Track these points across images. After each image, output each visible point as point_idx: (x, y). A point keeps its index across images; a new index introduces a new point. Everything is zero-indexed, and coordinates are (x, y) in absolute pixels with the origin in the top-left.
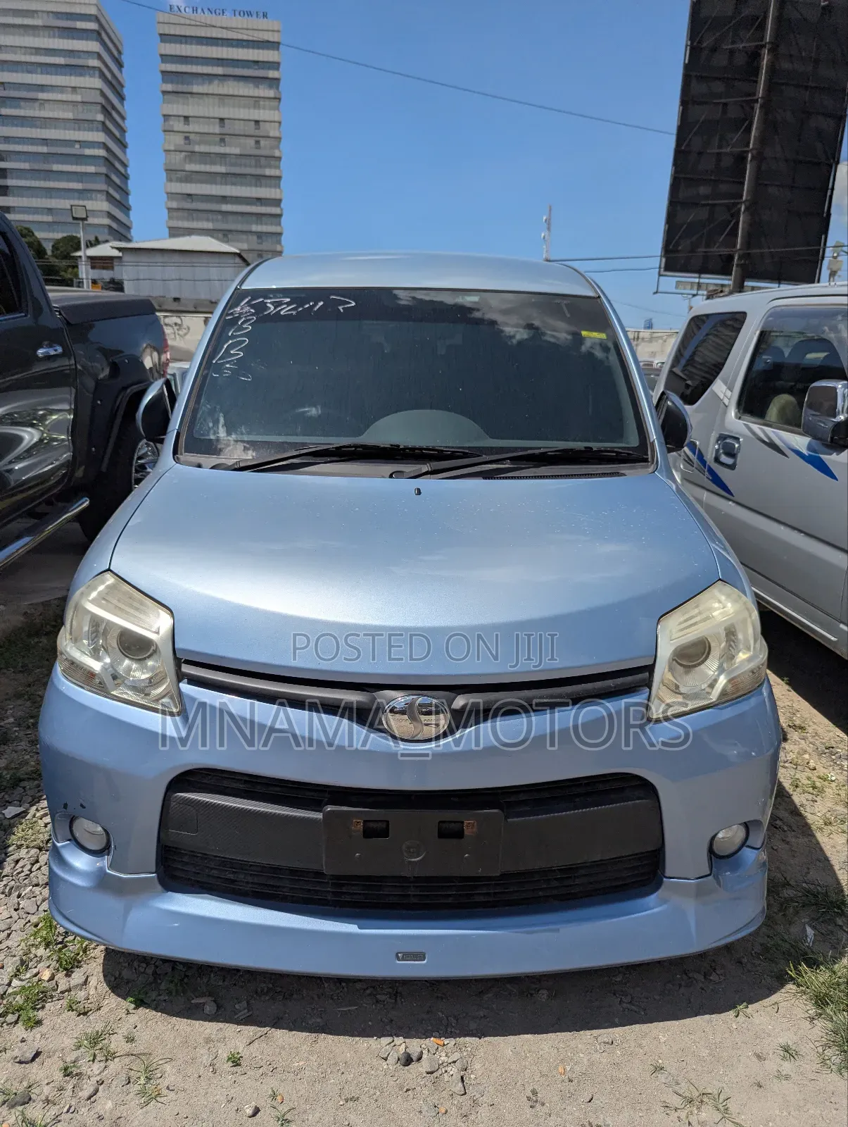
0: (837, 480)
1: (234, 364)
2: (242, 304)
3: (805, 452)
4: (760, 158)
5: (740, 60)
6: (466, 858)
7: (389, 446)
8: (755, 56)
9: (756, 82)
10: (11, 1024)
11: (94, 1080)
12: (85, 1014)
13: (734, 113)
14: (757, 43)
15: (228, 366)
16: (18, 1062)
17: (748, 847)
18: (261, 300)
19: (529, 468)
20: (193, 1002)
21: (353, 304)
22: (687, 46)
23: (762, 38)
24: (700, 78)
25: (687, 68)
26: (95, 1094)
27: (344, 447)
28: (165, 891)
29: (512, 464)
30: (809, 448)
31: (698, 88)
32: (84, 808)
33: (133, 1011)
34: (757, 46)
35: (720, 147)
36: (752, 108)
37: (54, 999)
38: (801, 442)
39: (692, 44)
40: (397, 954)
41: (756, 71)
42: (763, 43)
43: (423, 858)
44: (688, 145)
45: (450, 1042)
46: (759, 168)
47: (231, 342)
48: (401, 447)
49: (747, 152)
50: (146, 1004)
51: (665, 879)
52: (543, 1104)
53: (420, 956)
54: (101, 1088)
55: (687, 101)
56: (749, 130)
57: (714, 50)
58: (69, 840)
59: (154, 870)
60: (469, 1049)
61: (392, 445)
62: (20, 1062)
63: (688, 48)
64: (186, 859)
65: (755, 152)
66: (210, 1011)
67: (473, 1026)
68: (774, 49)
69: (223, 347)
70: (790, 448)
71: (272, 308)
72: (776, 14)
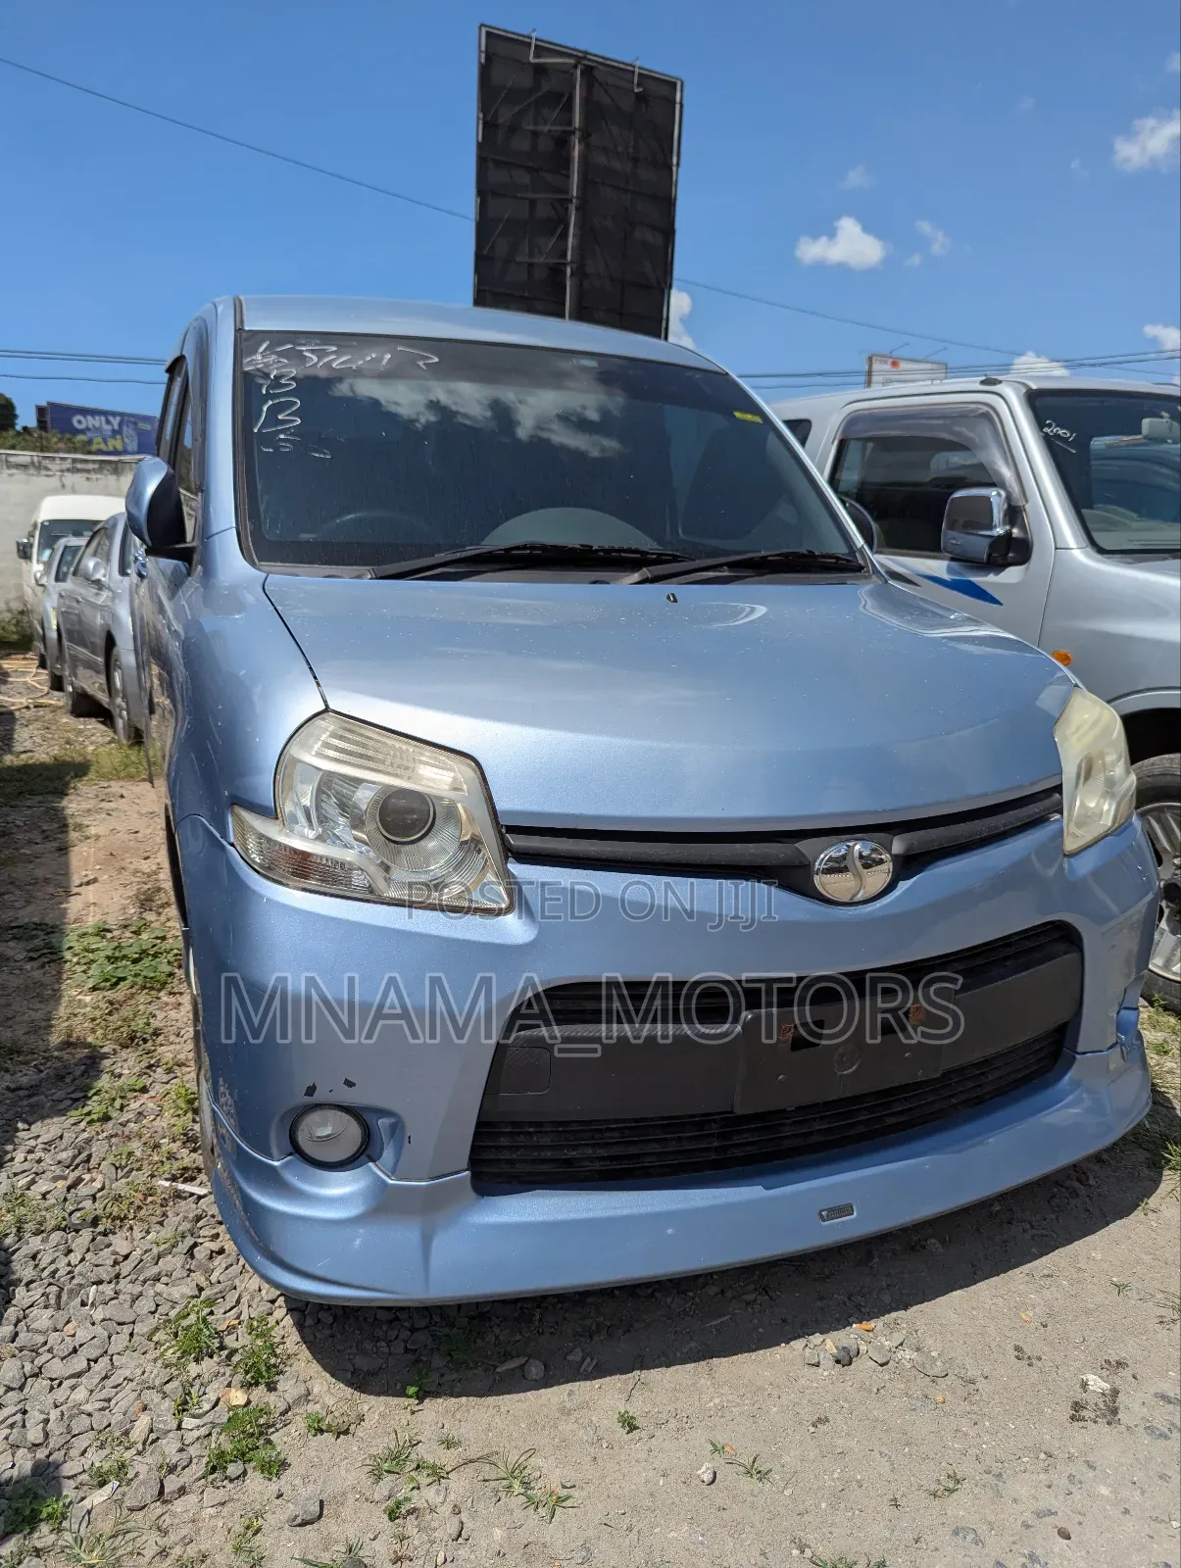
0: (1001, 604)
1: (292, 434)
2: (261, 349)
3: (946, 577)
4: (580, 273)
5: (545, 145)
6: (907, 1058)
7: (579, 547)
8: (562, 142)
9: (568, 177)
10: (238, 1478)
11: (446, 1510)
12: (346, 1432)
13: (543, 211)
14: (563, 128)
15: (282, 436)
16: (300, 1525)
17: (1126, 1008)
18: (289, 346)
19: (752, 576)
20: (498, 1370)
21: (436, 360)
22: (478, 118)
23: (570, 122)
24: (498, 164)
25: (480, 146)
26: (462, 1529)
27: (517, 548)
28: (480, 1197)
29: (730, 572)
30: (950, 570)
31: (497, 176)
32: (354, 1085)
33: (420, 1407)
34: (565, 132)
35: (531, 254)
36: (567, 209)
37: (278, 1426)
38: (938, 567)
39: (485, 116)
40: (820, 1213)
41: (567, 162)
42: (572, 129)
43: (857, 1068)
44: (492, 247)
45: (877, 1324)
46: (581, 286)
47: (271, 403)
48: (594, 549)
49: (565, 265)
50: (429, 1392)
51: (1078, 1056)
52: (1039, 1359)
53: (846, 1210)
54: (464, 1516)
55: (484, 191)
56: (564, 236)
57: (513, 129)
58: (291, 1154)
59: (465, 1166)
60: (905, 1325)
61: (582, 545)
62: (304, 1524)
63: (481, 122)
64: (504, 1141)
65: (575, 266)
66: (537, 1375)
67: (887, 1298)
68: (585, 137)
69: (262, 410)
70: (919, 575)
71: (315, 359)
72: (584, 94)
